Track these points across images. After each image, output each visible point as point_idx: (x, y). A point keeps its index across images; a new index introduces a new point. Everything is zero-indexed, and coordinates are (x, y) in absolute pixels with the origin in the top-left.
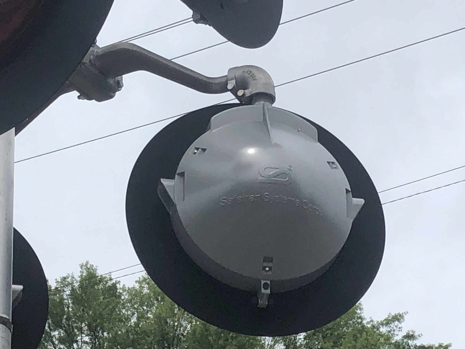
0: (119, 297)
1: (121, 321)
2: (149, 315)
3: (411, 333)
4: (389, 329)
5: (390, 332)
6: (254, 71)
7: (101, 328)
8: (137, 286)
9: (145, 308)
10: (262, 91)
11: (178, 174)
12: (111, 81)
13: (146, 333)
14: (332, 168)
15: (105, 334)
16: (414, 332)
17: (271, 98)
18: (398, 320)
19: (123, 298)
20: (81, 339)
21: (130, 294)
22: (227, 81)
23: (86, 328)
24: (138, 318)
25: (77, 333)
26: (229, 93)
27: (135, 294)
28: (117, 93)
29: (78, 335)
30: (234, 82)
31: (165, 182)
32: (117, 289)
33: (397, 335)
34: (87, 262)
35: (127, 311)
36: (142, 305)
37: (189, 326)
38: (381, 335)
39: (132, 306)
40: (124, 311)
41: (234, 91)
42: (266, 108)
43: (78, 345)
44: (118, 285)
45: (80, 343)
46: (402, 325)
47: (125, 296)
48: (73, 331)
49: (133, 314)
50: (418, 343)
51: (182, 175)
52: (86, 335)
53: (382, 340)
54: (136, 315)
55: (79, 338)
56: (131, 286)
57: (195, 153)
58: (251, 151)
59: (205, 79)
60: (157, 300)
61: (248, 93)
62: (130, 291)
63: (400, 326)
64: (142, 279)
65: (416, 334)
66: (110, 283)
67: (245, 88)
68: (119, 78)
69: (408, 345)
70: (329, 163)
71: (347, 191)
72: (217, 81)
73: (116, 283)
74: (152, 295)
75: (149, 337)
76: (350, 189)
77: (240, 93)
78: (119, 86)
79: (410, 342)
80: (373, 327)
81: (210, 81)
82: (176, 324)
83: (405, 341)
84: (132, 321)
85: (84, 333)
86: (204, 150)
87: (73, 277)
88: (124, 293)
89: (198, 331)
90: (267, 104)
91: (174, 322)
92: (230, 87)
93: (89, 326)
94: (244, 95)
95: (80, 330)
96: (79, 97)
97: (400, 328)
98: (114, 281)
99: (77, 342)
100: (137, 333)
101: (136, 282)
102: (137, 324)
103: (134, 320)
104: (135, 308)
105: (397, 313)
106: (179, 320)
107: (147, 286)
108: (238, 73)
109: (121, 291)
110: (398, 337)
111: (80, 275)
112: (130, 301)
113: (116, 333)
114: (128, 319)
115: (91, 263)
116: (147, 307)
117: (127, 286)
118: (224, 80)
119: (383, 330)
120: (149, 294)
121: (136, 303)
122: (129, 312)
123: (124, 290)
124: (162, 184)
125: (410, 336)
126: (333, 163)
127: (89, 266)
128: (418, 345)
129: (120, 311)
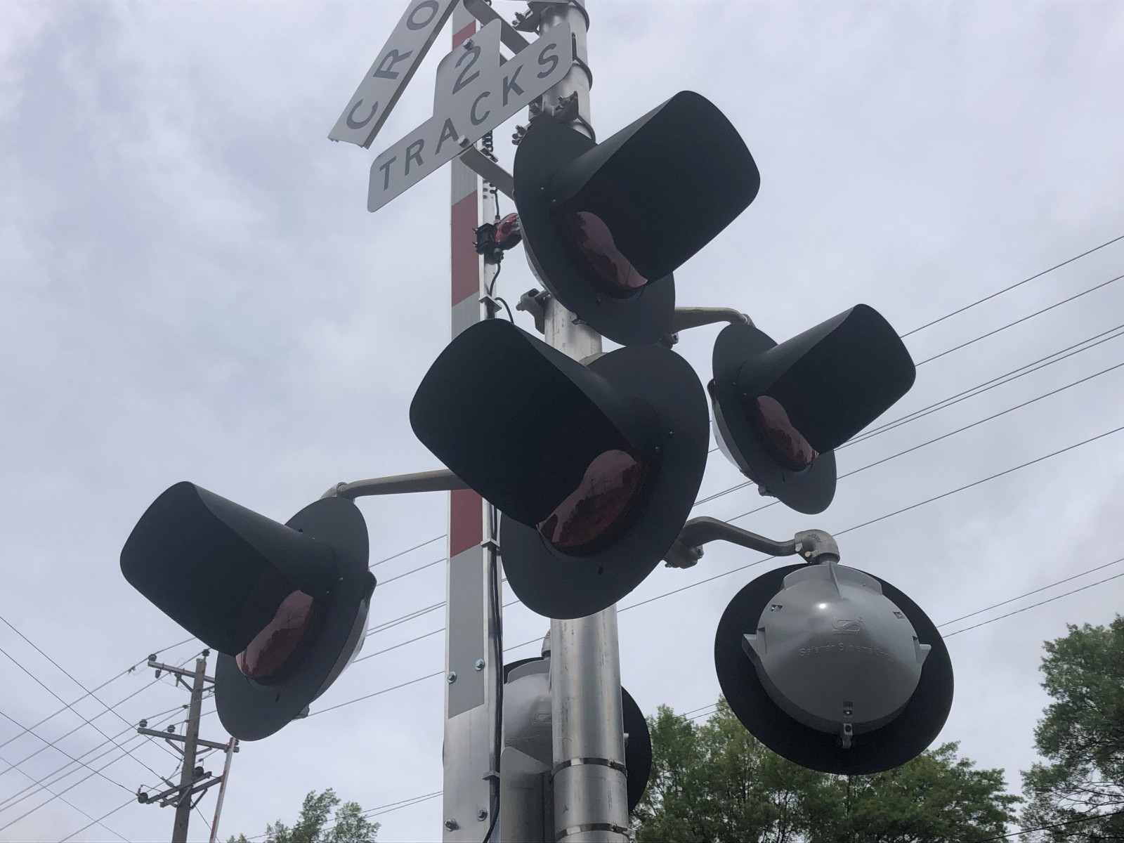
0: (694, 735)
1: (697, 757)
2: (722, 752)
3: (965, 761)
4: (944, 758)
5: (945, 760)
6: (818, 535)
7: (680, 765)
8: (709, 725)
9: (717, 745)
10: (828, 552)
11: (760, 630)
12: (693, 550)
13: (719, 767)
14: (899, 618)
15: (684, 769)
16: (968, 759)
17: (836, 557)
18: (952, 749)
19: (697, 736)
20: (663, 775)
21: (704, 733)
22: (795, 545)
23: (667, 764)
24: (712, 754)
25: (660, 769)
26: (797, 554)
27: (707, 732)
28: (699, 560)
29: (660, 772)
30: (801, 544)
31: (748, 637)
32: (691, 728)
33: (952, 763)
34: (664, 706)
35: (701, 748)
36: (714, 742)
37: (758, 761)
38: (937, 763)
39: (706, 743)
40: (699, 748)
41: (802, 553)
42: (832, 566)
43: (661, 781)
44: (692, 725)
45: (662, 779)
46: (957, 753)
47: (699, 735)
48: (656, 767)
49: (707, 751)
50: (973, 769)
51: (763, 630)
52: (668, 771)
53: (939, 768)
54: (710, 752)
55: (661, 774)
56: (703, 725)
57: (772, 610)
58: (823, 606)
59: (775, 544)
60: (728, 737)
61: (815, 553)
62: (703, 729)
63: (954, 754)
64: (712, 718)
65: (970, 761)
66: (685, 723)
67: (811, 549)
68: (699, 547)
69: (963, 772)
70: (895, 613)
71: (914, 638)
72: (785, 545)
73: (690, 723)
74: (723, 733)
75: (722, 771)
76: (916, 636)
77: (808, 554)
78: (700, 554)
79: (965, 769)
80: (929, 756)
81: (780, 545)
82: (747, 759)
83: (960, 768)
84: (707, 757)
85: (664, 769)
86: (780, 607)
87: (652, 719)
88: (698, 732)
89: (766, 766)
90: (833, 563)
91: (745, 757)
92: (798, 549)
93: (669, 762)
94: (811, 556)
95: (662, 766)
96: (666, 566)
97: (954, 756)
98: (688, 721)
99: (659, 777)
100: (712, 768)
101: (708, 721)
102: (711, 760)
103: (708, 756)
104: (708, 746)
105: (950, 742)
106: (749, 755)
107: (717, 724)
108: (804, 537)
109: (695, 730)
110: (953, 764)
111: (658, 716)
112: (703, 739)
113: (694, 769)
114: (703, 756)
115: (667, 705)
116: (719, 743)
117: (699, 725)
118: (791, 544)
119: (939, 758)
120: (720, 732)
121: (709, 740)
122: (704, 750)
123: (697, 729)
124: (746, 639)
125: (964, 764)
126: (898, 613)
127: (665, 708)
128: (973, 771)
129: (696, 749)
